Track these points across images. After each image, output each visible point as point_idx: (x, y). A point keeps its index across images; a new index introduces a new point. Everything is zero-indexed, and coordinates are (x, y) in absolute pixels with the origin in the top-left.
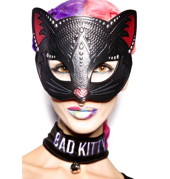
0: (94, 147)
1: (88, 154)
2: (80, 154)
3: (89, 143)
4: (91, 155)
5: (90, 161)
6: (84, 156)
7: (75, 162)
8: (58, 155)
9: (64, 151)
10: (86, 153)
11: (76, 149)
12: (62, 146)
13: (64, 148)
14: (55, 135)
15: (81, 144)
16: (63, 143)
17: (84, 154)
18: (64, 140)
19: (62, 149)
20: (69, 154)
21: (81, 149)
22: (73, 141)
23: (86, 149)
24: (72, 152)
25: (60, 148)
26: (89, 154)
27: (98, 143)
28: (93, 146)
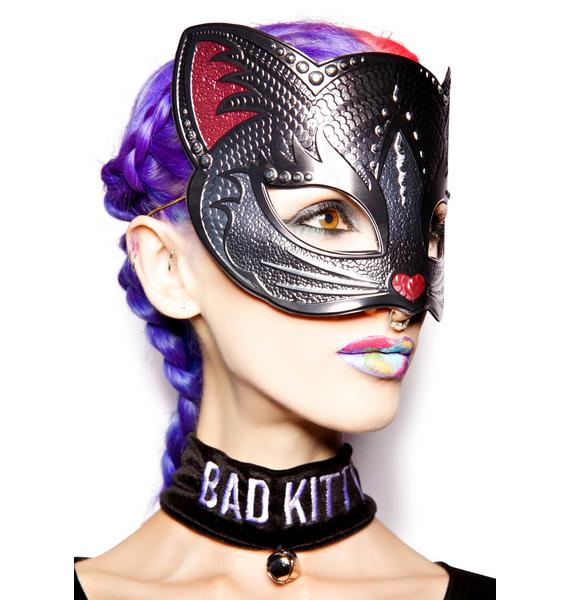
0: (332, 492)
1: (314, 515)
2: (289, 521)
3: (313, 480)
4: (325, 520)
5: (324, 539)
6: (304, 525)
7: (280, 547)
8: (221, 535)
9: (239, 516)
10: (308, 512)
11: (277, 507)
12: (232, 501)
13: (236, 507)
14: (202, 473)
15: (289, 486)
16: (232, 492)
17: (303, 519)
18: (234, 481)
19: (231, 512)
20: (257, 523)
21: (291, 503)
22: (262, 483)
23: (305, 500)
24: (264, 517)
25: (224, 510)
26: (318, 516)
27: (341, 477)
28: (328, 487)
